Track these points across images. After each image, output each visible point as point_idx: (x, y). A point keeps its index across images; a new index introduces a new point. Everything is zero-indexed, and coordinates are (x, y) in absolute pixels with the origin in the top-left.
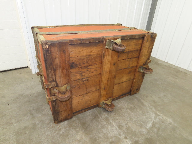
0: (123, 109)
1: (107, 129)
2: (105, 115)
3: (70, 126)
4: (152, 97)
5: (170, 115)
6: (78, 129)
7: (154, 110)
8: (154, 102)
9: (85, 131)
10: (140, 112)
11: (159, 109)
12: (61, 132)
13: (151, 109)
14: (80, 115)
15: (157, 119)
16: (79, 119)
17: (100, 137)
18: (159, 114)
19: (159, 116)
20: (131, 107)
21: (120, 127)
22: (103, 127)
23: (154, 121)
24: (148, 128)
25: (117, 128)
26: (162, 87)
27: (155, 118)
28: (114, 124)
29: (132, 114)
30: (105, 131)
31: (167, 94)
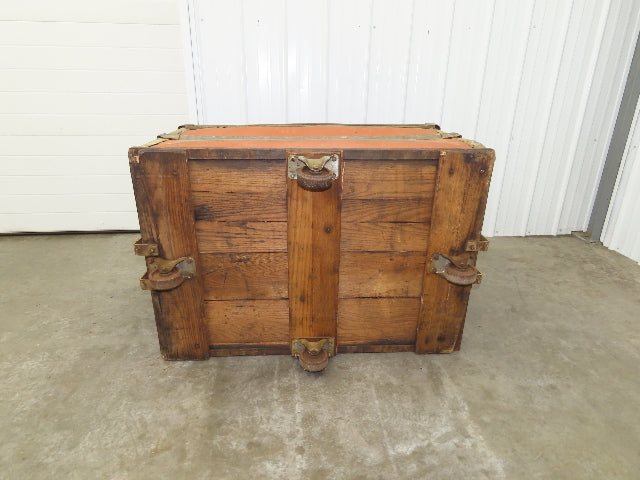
0: (359, 380)
1: (271, 411)
2: (295, 378)
3: (190, 374)
4: (493, 377)
5: (514, 451)
6: (200, 387)
7: (464, 415)
8: (488, 394)
9: (212, 396)
10: (408, 405)
11: (486, 419)
12: (162, 380)
13: (455, 409)
14: (230, 361)
15: (450, 445)
16: (221, 367)
17: (237, 422)
18: (470, 430)
19: (468, 437)
20: (389, 385)
21: (309, 419)
22: (262, 404)
23: (429, 445)
24: (391, 452)
25: (299, 420)
26: (566, 359)
27: (445, 438)
28: (298, 408)
29: (377, 402)
30: (259, 413)
31: (569, 386)
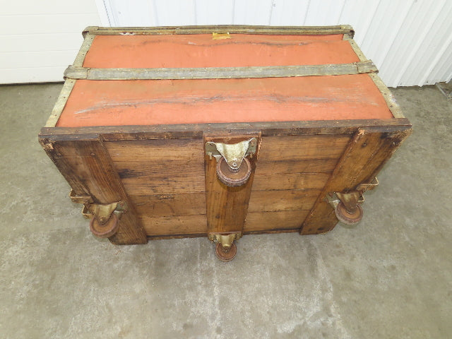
0: (258, 263)
1: (197, 295)
2: (212, 261)
3: (136, 259)
4: (353, 258)
5: (359, 327)
6: (145, 272)
7: (329, 296)
8: (348, 275)
9: (154, 280)
10: (292, 287)
11: (344, 299)
12: (116, 265)
13: (324, 290)
14: (164, 243)
15: (318, 322)
16: (158, 251)
17: (174, 305)
18: (333, 310)
19: (331, 316)
20: (279, 266)
21: (224, 302)
22: (191, 288)
23: (305, 323)
24: (280, 331)
25: (217, 303)
26: (407, 239)
27: (316, 316)
28: (216, 291)
29: (270, 284)
30: (190, 297)
31: (404, 266)
